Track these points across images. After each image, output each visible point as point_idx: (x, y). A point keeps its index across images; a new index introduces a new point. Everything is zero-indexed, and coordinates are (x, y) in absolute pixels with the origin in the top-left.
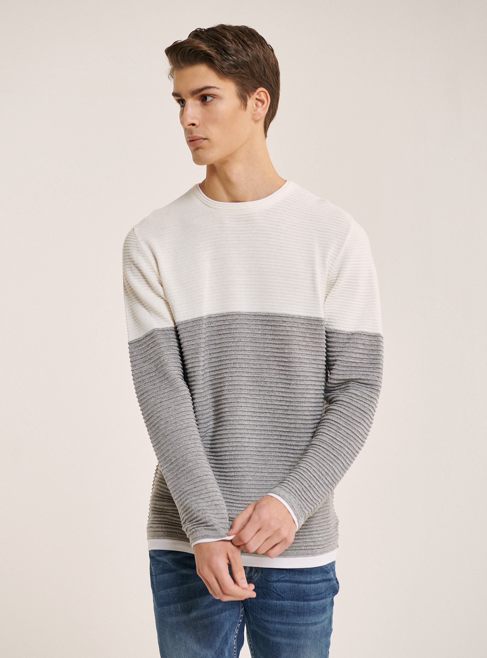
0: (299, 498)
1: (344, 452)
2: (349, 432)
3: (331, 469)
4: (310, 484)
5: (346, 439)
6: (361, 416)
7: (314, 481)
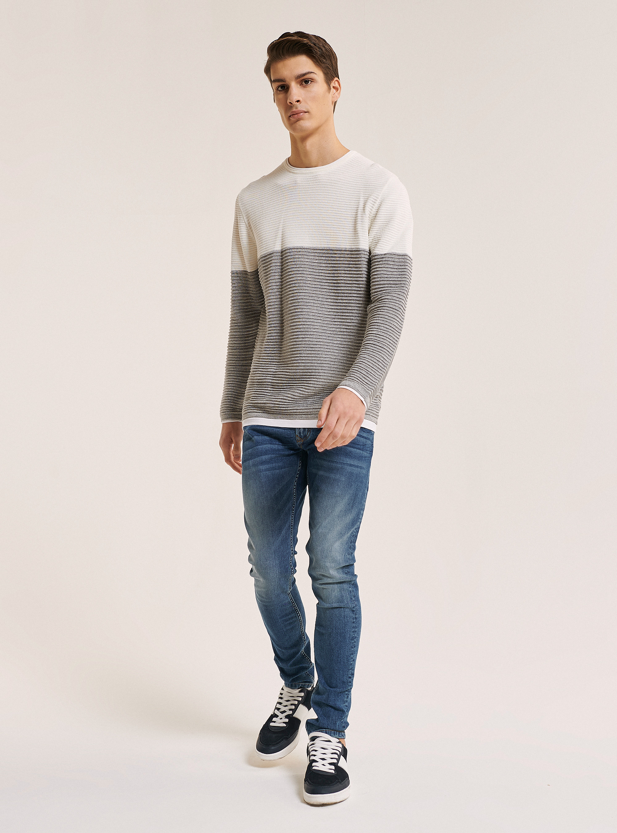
0: (361, 383)
1: (387, 343)
2: (387, 326)
3: (381, 357)
4: (367, 371)
5: (386, 332)
6: (394, 313)
7: (370, 368)
